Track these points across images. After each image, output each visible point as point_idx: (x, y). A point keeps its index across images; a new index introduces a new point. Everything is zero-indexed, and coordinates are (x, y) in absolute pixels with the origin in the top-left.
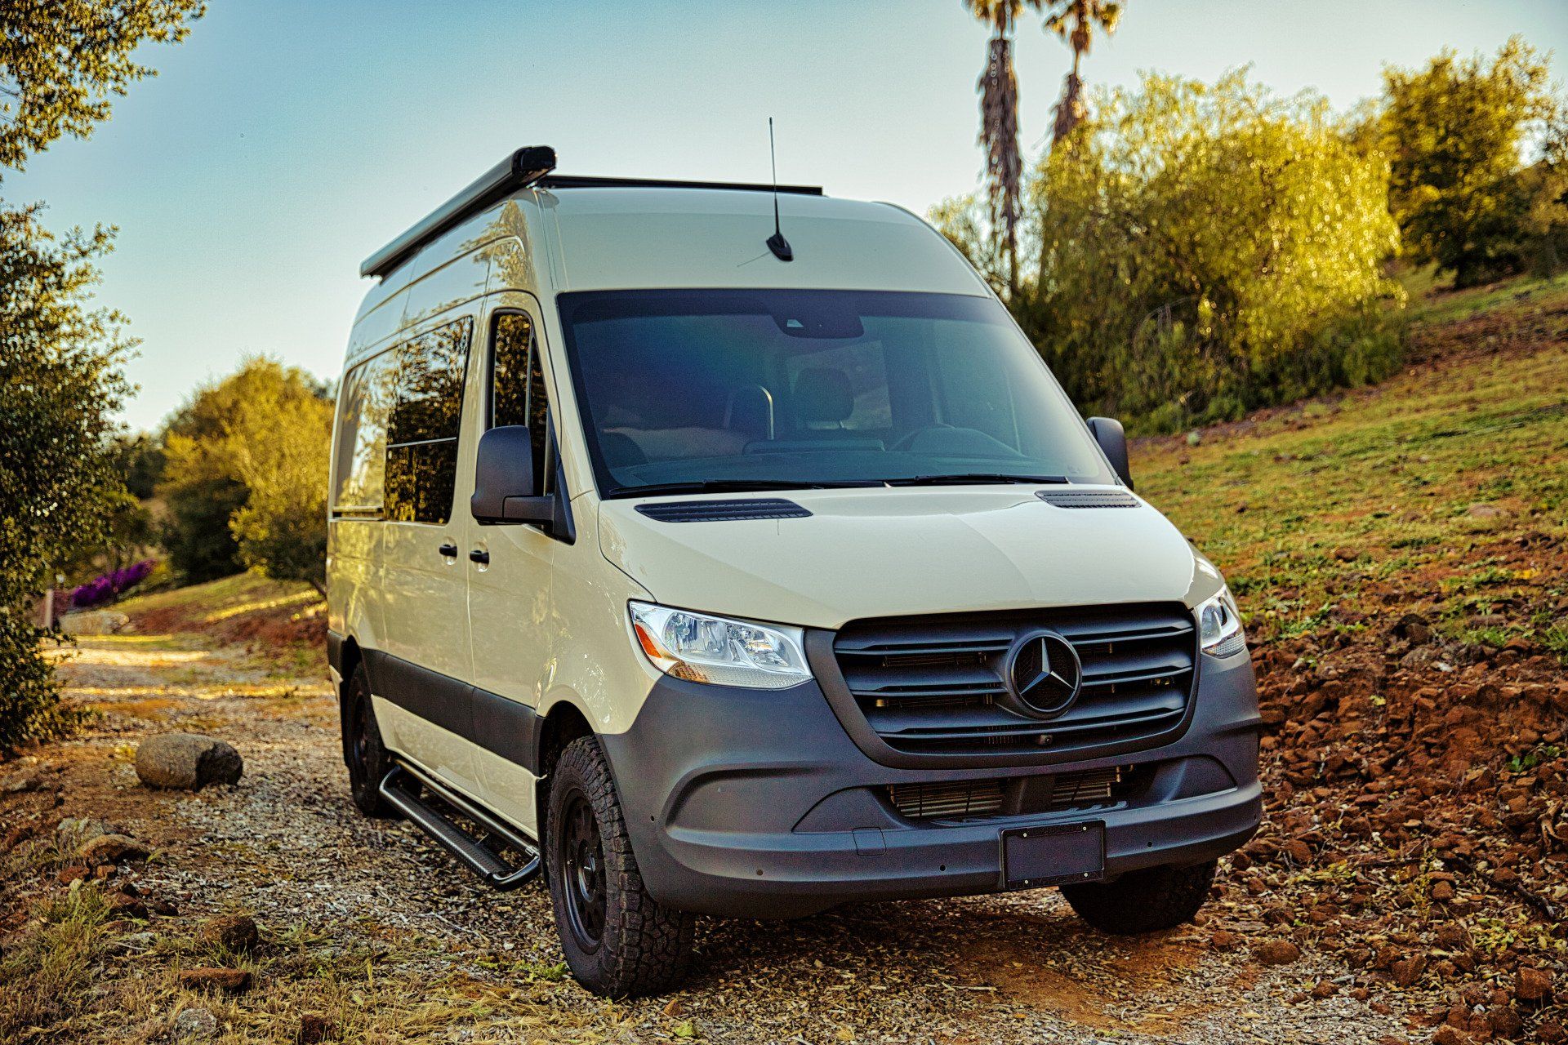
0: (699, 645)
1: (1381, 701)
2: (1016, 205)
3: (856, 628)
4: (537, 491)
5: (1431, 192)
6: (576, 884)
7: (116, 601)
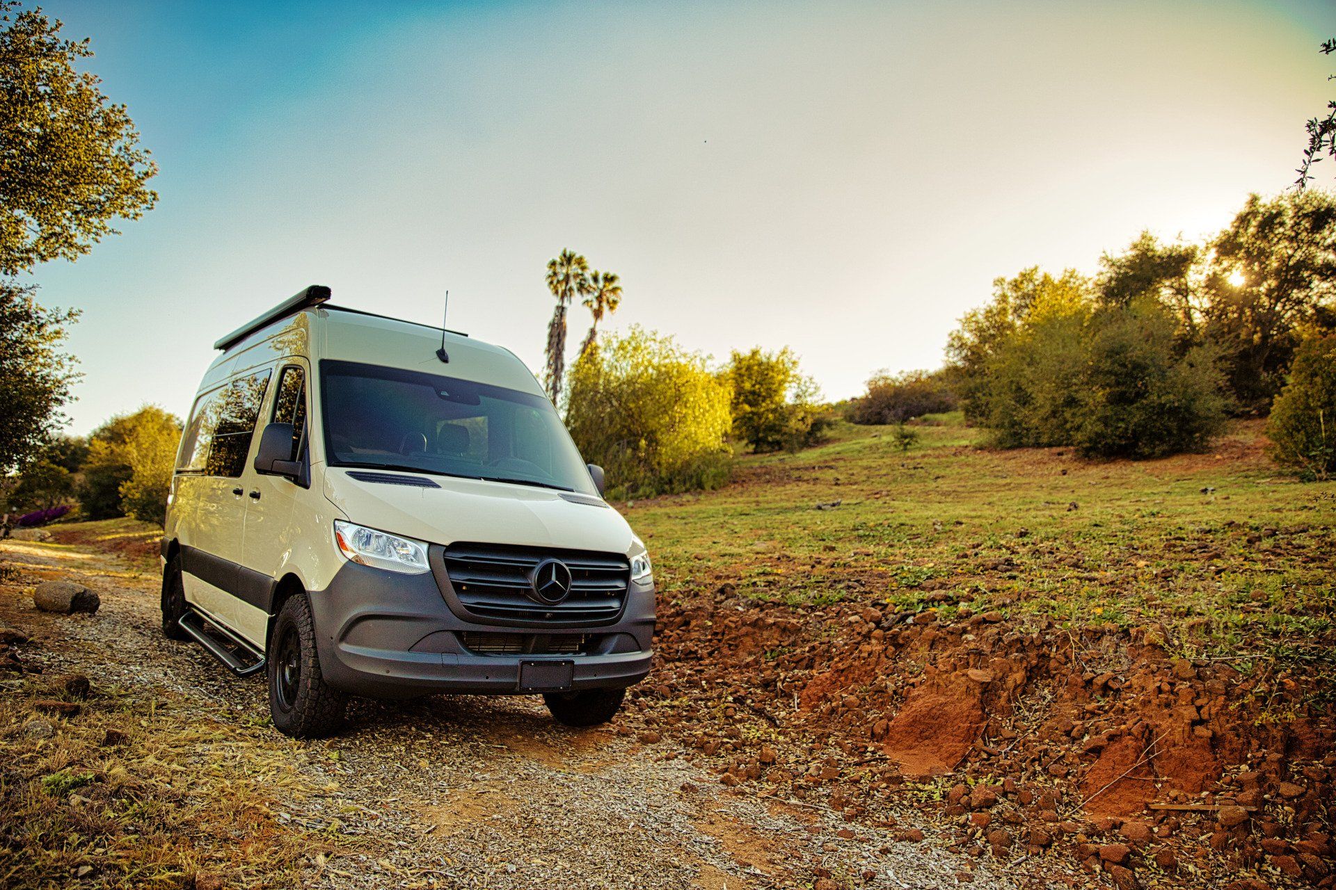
0: (370, 548)
1: (710, 624)
2: (558, 385)
3: (457, 546)
4: (293, 459)
5: (747, 408)
6: (283, 675)
7: (45, 525)
